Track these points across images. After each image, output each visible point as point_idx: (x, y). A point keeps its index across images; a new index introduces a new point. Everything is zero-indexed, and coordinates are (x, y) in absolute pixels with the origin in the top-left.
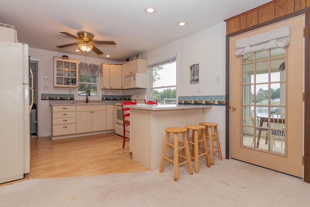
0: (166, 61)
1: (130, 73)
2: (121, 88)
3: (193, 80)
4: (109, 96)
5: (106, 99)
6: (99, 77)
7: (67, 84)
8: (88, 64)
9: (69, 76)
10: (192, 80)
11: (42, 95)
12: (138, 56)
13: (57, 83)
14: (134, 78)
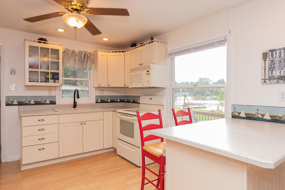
0: (203, 46)
1: (140, 65)
2: (123, 86)
3: (270, 77)
4: (106, 97)
5: (102, 101)
6: (92, 70)
7: (46, 81)
8: (77, 51)
9: (48, 69)
10: (267, 77)
11: (8, 98)
12: (152, 38)
13: (30, 79)
14: (148, 71)
